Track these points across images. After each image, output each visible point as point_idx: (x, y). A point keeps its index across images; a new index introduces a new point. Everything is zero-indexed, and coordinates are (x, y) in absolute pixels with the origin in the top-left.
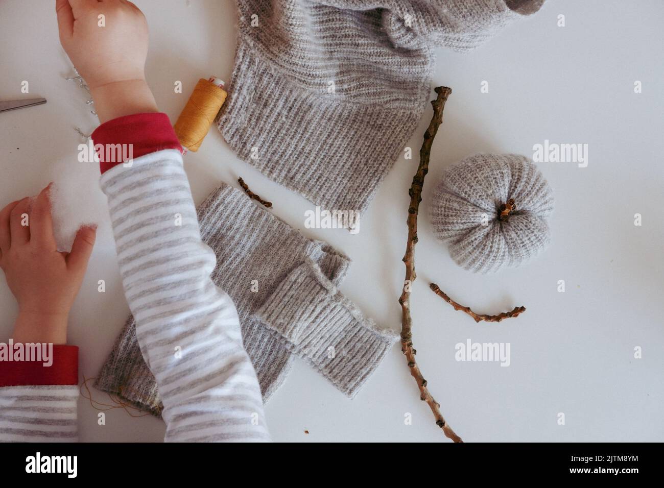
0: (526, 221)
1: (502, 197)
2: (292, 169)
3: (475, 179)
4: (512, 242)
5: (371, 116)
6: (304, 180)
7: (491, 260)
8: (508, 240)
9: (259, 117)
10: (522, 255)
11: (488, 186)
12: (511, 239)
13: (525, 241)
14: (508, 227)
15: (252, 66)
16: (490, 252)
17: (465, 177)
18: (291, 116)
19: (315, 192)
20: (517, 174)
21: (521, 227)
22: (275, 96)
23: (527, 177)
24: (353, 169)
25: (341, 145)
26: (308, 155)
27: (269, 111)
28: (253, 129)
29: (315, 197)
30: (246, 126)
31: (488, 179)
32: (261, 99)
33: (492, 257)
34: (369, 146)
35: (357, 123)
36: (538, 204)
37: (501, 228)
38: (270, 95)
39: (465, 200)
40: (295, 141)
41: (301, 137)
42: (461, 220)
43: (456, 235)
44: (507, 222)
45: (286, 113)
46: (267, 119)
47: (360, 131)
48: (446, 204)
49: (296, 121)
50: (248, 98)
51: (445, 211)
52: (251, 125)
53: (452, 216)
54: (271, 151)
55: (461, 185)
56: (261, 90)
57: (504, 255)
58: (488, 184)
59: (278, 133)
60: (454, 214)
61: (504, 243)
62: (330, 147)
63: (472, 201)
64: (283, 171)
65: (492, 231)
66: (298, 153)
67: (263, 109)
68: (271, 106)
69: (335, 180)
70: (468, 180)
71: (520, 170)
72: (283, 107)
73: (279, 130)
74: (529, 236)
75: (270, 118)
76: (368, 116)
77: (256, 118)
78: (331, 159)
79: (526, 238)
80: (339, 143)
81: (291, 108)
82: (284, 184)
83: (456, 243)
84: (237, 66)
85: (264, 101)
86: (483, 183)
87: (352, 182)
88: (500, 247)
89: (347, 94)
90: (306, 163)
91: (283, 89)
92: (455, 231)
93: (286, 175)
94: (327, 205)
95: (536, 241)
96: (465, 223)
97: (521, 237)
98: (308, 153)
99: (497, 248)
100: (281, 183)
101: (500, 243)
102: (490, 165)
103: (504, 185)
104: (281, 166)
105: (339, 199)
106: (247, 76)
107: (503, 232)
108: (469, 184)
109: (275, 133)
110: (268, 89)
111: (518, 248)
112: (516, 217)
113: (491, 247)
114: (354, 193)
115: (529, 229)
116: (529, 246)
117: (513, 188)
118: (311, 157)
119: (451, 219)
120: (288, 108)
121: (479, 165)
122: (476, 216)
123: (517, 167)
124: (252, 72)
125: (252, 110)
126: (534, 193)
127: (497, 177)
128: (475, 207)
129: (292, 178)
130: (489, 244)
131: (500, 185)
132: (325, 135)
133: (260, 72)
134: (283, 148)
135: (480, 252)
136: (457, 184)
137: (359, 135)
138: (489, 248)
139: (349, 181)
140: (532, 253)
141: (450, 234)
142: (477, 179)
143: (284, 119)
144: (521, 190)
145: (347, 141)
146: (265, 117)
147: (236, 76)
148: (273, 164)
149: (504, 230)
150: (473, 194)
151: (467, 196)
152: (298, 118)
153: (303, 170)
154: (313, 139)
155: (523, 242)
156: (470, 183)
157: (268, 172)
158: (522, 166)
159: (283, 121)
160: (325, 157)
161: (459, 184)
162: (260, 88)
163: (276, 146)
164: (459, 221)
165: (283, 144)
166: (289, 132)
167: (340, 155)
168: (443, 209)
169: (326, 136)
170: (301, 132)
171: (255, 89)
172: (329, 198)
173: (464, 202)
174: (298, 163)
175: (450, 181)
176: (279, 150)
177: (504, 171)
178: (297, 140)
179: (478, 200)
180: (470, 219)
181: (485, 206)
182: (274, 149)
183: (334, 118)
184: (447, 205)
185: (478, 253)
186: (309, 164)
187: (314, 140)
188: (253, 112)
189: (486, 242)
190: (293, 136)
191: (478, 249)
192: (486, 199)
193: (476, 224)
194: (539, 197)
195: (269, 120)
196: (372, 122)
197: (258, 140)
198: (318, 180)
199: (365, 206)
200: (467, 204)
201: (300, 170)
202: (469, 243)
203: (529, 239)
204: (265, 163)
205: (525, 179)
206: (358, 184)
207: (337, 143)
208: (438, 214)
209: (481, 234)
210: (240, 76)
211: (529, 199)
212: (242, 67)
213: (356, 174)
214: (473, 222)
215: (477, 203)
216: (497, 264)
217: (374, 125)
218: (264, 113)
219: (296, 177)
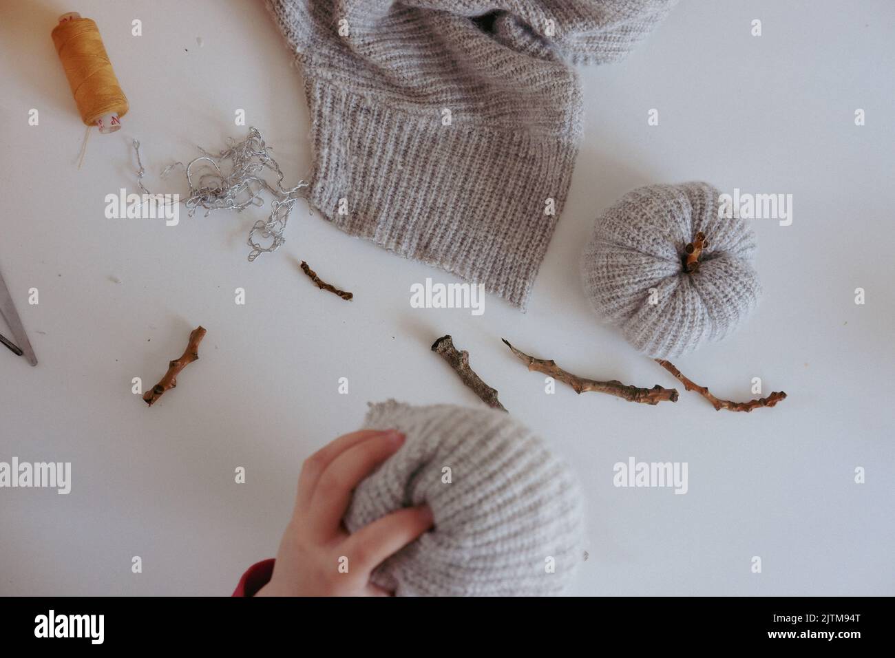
0: (725, 264)
1: (685, 237)
2: (424, 234)
3: (642, 218)
4: (710, 299)
5: (519, 145)
6: (443, 246)
7: (686, 329)
8: (705, 296)
9: (366, 172)
10: (727, 315)
11: (662, 223)
12: (709, 293)
13: (729, 292)
14: (701, 279)
15: (337, 106)
16: (684, 316)
17: (628, 218)
18: (409, 161)
19: (460, 261)
20: (698, 202)
21: (720, 275)
22: (379, 139)
23: (713, 205)
24: (507, 220)
25: (484, 189)
26: (443, 210)
27: (376, 161)
28: (361, 191)
29: (462, 269)
30: (350, 189)
31: (660, 214)
32: (362, 147)
33: (687, 324)
34: (525, 187)
35: (501, 156)
36: (737, 240)
37: (691, 282)
38: (372, 139)
39: (634, 249)
40: (422, 193)
41: (429, 187)
42: (634, 278)
43: (630, 302)
44: (698, 272)
45: (400, 159)
46: (377, 173)
47: (507, 168)
48: (608, 262)
49: (417, 167)
50: (343, 151)
51: (608, 272)
52: (357, 186)
53: (619, 276)
54: (393, 214)
55: (624, 229)
56: (358, 135)
57: (703, 319)
58: (662, 221)
59: (396, 188)
60: (621, 272)
61: (700, 301)
62: (470, 195)
63: (644, 249)
64: (414, 240)
65: (680, 286)
66: (428, 210)
67: (368, 160)
68: (378, 154)
69: (485, 241)
70: (632, 220)
71: (701, 197)
72: (395, 152)
73: (397, 183)
74: (733, 285)
75: (381, 169)
76: (515, 146)
77: (362, 174)
78: (474, 212)
79: (730, 289)
80: (481, 187)
81: (406, 151)
82: (418, 257)
83: (633, 314)
84: (316, 113)
85: (367, 149)
86: (655, 221)
87: (509, 240)
88: (696, 306)
89: (484, 115)
90: (442, 222)
91: (389, 127)
92: (627, 296)
93: (418, 244)
94: (480, 277)
95: (744, 290)
96: (640, 281)
97: (722, 288)
98: (443, 208)
99: (692, 310)
100: (414, 257)
101: (694, 302)
102: (658, 195)
103: (684, 219)
104: (409, 232)
105: (496, 266)
106: (334, 122)
107: (695, 287)
108: (635, 226)
109: (392, 189)
110: (368, 131)
111: (720, 305)
112: (709, 263)
113: (684, 309)
114: (516, 253)
115: (731, 275)
116: (735, 300)
117: (696, 222)
118: (448, 211)
119: (619, 281)
120: (402, 152)
121: (644, 198)
122: (653, 268)
123: (696, 193)
124: (338, 114)
125: (352, 166)
126: (727, 224)
127: (672, 208)
128: (649, 257)
129: (426, 247)
130: (679, 305)
131: (679, 220)
132: (460, 178)
133: (350, 112)
134: (408, 207)
135: (669, 320)
136: (619, 229)
137: (507, 174)
138: (681, 311)
139: (504, 239)
140: (741, 309)
141: (622, 304)
142: (644, 217)
143: (400, 167)
144: (709, 224)
145: (491, 183)
146: (374, 170)
147: (319, 126)
148: (398, 232)
149: (697, 283)
150: (644, 239)
151: (635, 244)
152: (420, 162)
153: (439, 231)
154: (445, 186)
155: (727, 296)
156: (636, 224)
157: (394, 244)
158: (703, 192)
159: (399, 170)
160: (467, 210)
161: (621, 229)
162: (356, 133)
163: (397, 207)
164: (631, 281)
165: (406, 202)
166: (412, 182)
167: (485, 204)
168: (605, 269)
169: (462, 180)
170: (428, 180)
171: (349, 136)
172: (481, 266)
173: (633, 253)
174: (431, 224)
175: (607, 229)
176: (403, 211)
177: (681, 200)
178: (424, 193)
179: (653, 245)
180: (647, 275)
181: (663, 253)
182: (395, 212)
183: (469, 152)
184: (610, 263)
185: (666, 321)
186: (446, 222)
187: (447, 188)
188: (355, 168)
189: (675, 303)
190: (417, 187)
191: (666, 316)
192: (663, 242)
193: (656, 280)
194: (735, 228)
195: (380, 173)
196: (523, 153)
197: (371, 204)
198: (462, 244)
199: (534, 268)
200: (637, 255)
201: (436, 233)
202: (651, 310)
203: (734, 290)
204: (389, 232)
205: (711, 208)
206: (518, 241)
207: (478, 188)
208: (599, 278)
209: (666, 294)
210: (325, 124)
211: (721, 234)
212: (323, 110)
213: (513, 227)
214: (651, 279)
215: (652, 251)
216: (695, 334)
217: (525, 158)
218: (371, 164)
219: (431, 244)
